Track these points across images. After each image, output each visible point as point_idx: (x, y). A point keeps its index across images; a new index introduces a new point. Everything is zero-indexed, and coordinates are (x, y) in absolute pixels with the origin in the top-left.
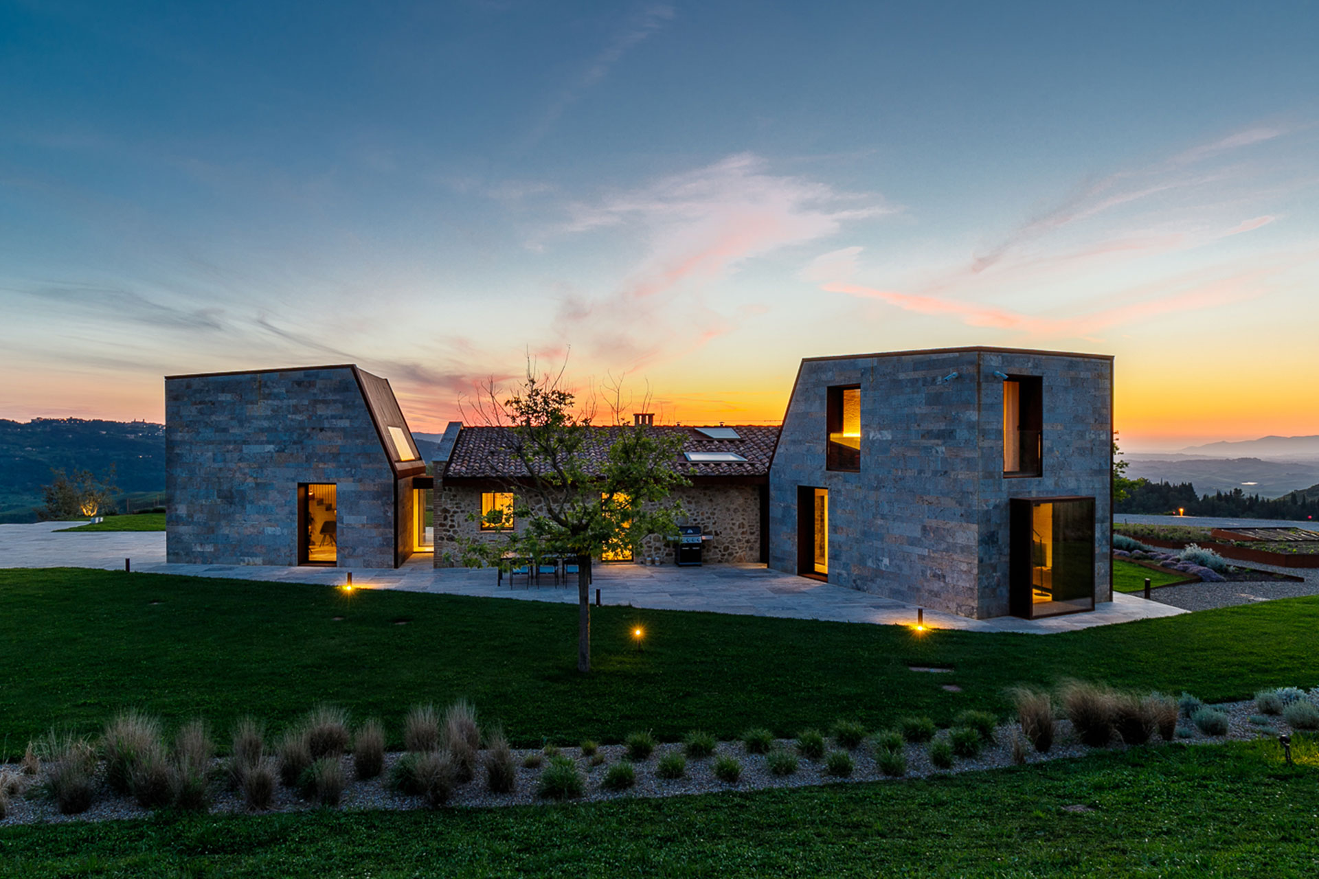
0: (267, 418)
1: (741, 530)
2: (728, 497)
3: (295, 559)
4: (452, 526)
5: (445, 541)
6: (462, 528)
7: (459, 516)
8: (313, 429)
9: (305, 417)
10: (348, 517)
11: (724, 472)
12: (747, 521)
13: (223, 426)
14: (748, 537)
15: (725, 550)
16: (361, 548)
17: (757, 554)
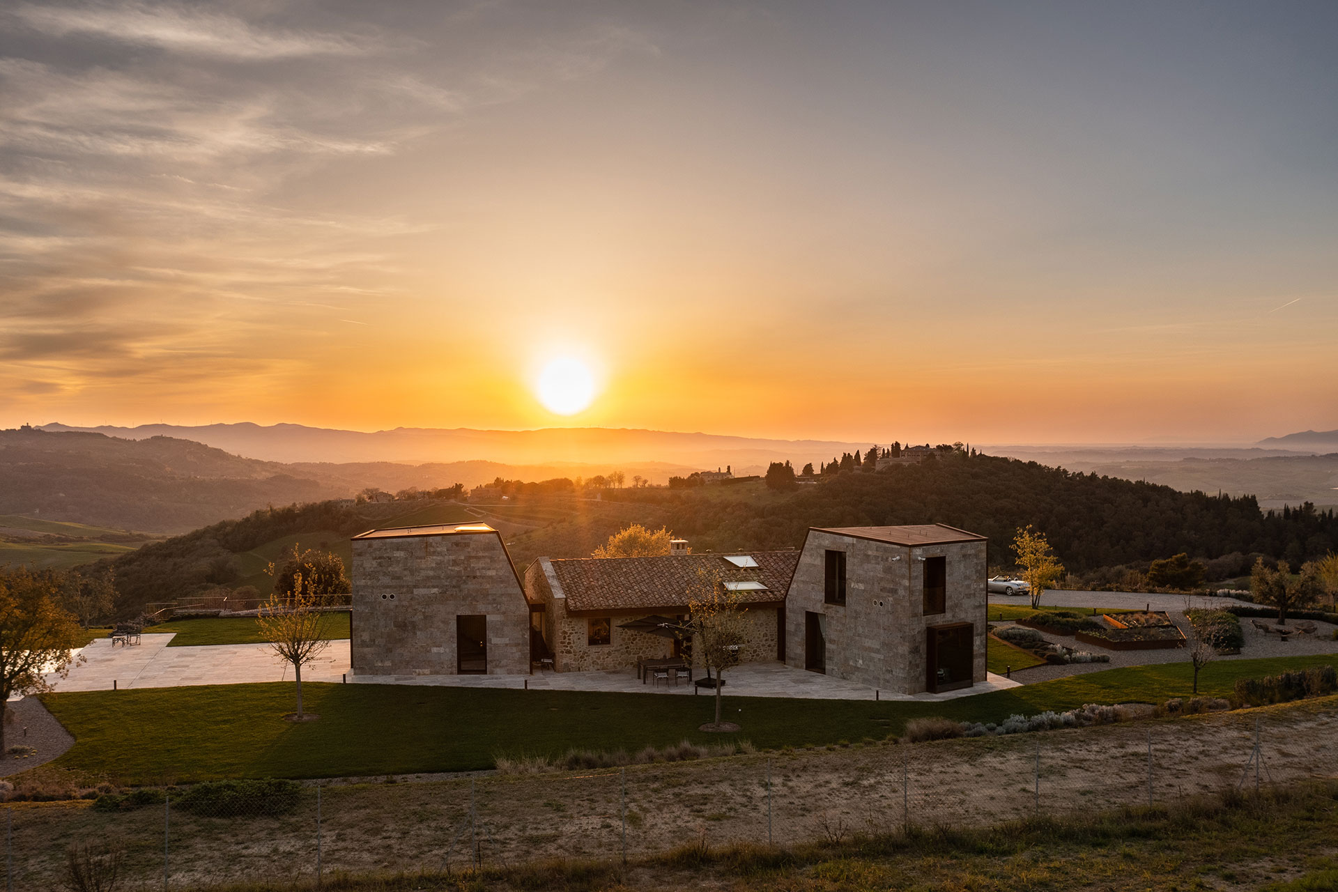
0: (432, 569)
1: (765, 638)
2: (756, 615)
3: (455, 670)
4: (569, 643)
5: (565, 654)
6: (576, 644)
7: (574, 636)
8: (468, 576)
9: (461, 569)
10: (496, 639)
11: (755, 599)
12: (769, 631)
13: (398, 575)
14: (769, 642)
15: (754, 653)
16: (505, 660)
17: (775, 655)
